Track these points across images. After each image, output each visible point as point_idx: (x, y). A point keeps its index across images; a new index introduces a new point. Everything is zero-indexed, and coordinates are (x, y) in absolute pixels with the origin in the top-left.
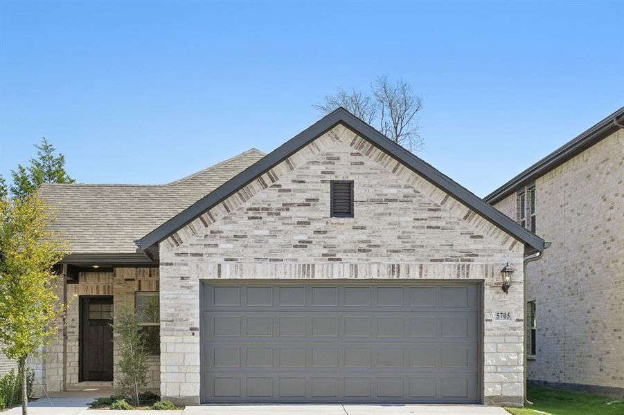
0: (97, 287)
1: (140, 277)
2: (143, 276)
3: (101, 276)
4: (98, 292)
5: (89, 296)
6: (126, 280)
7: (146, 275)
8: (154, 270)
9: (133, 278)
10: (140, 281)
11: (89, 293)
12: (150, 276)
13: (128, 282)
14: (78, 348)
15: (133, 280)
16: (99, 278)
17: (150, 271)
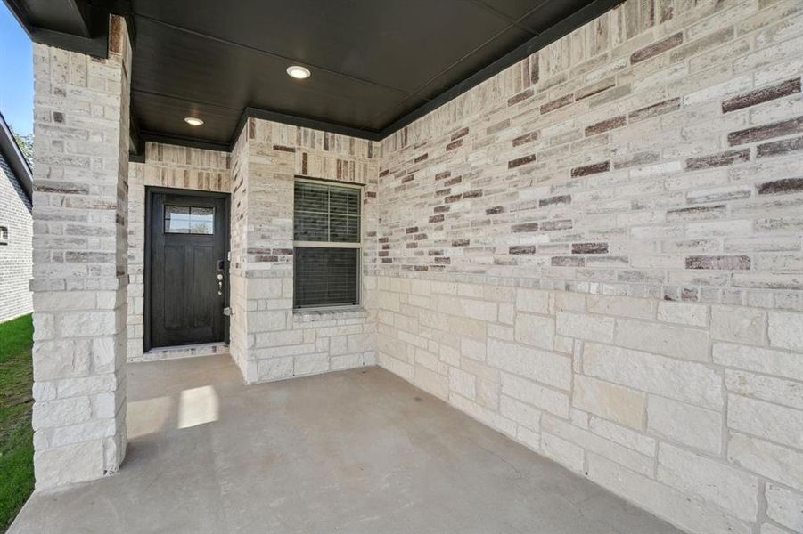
0: (186, 173)
1: (306, 147)
2: (313, 146)
3: (193, 154)
4: (186, 182)
5: (168, 188)
6: (276, 148)
7: (317, 145)
8: (333, 138)
9: (291, 146)
10: (305, 156)
11: (168, 183)
12: (326, 148)
13: (282, 153)
14: (142, 287)
15: (292, 150)
16: (189, 157)
17: (326, 139)
